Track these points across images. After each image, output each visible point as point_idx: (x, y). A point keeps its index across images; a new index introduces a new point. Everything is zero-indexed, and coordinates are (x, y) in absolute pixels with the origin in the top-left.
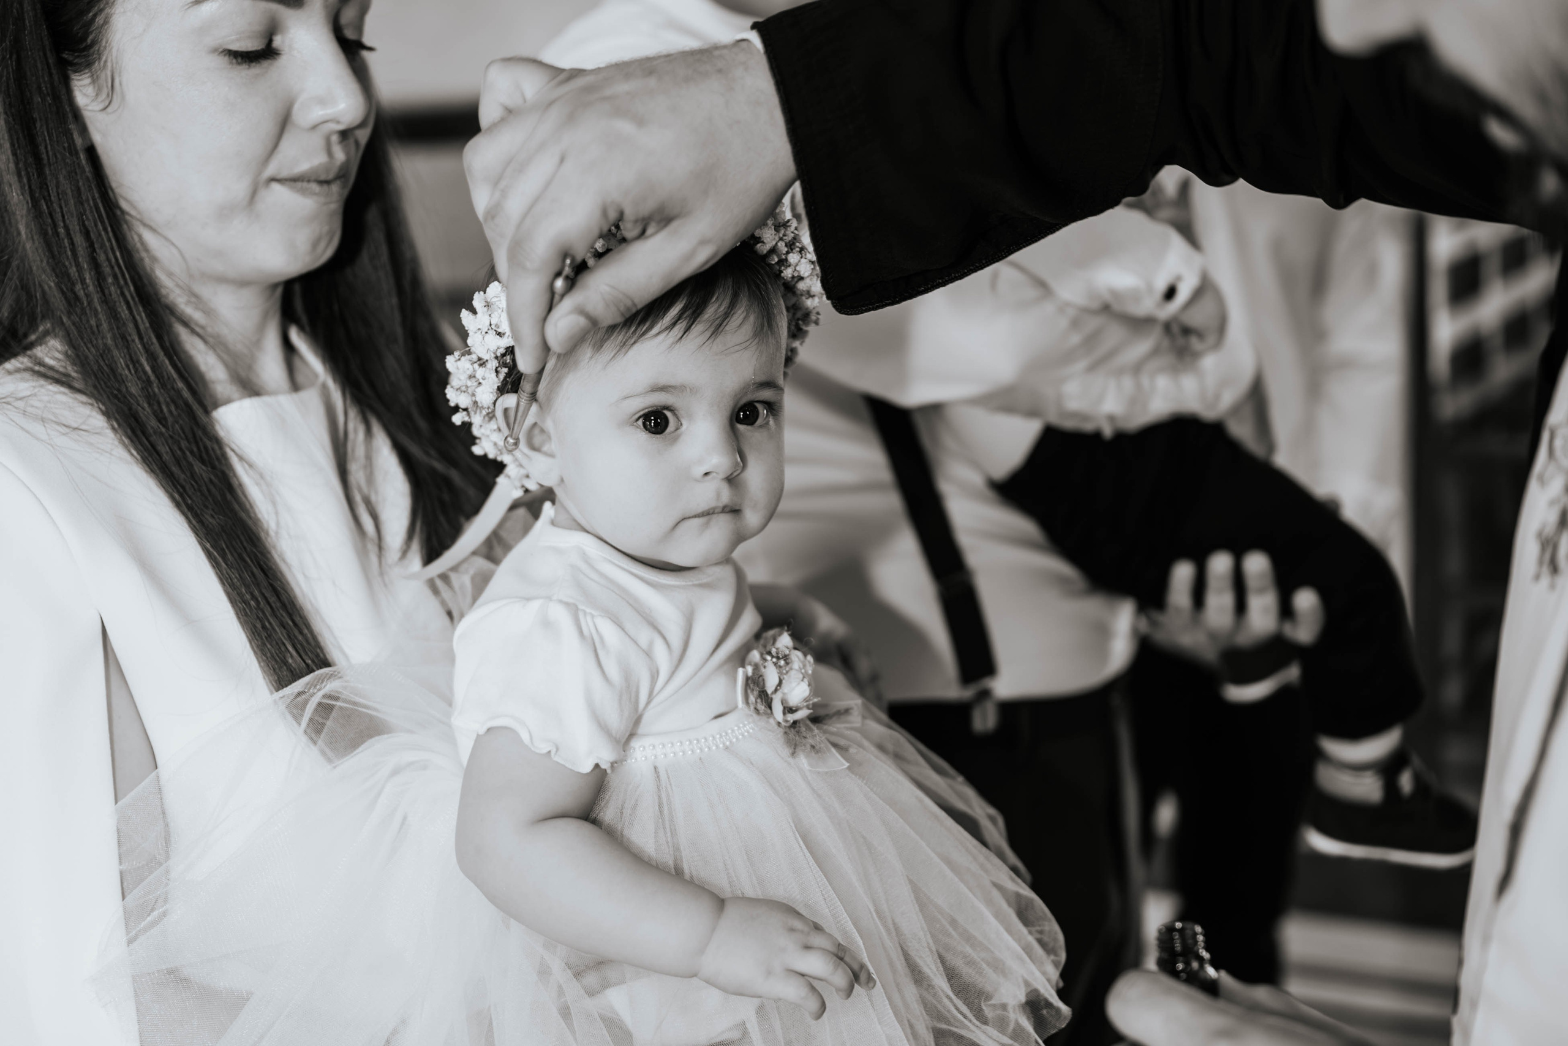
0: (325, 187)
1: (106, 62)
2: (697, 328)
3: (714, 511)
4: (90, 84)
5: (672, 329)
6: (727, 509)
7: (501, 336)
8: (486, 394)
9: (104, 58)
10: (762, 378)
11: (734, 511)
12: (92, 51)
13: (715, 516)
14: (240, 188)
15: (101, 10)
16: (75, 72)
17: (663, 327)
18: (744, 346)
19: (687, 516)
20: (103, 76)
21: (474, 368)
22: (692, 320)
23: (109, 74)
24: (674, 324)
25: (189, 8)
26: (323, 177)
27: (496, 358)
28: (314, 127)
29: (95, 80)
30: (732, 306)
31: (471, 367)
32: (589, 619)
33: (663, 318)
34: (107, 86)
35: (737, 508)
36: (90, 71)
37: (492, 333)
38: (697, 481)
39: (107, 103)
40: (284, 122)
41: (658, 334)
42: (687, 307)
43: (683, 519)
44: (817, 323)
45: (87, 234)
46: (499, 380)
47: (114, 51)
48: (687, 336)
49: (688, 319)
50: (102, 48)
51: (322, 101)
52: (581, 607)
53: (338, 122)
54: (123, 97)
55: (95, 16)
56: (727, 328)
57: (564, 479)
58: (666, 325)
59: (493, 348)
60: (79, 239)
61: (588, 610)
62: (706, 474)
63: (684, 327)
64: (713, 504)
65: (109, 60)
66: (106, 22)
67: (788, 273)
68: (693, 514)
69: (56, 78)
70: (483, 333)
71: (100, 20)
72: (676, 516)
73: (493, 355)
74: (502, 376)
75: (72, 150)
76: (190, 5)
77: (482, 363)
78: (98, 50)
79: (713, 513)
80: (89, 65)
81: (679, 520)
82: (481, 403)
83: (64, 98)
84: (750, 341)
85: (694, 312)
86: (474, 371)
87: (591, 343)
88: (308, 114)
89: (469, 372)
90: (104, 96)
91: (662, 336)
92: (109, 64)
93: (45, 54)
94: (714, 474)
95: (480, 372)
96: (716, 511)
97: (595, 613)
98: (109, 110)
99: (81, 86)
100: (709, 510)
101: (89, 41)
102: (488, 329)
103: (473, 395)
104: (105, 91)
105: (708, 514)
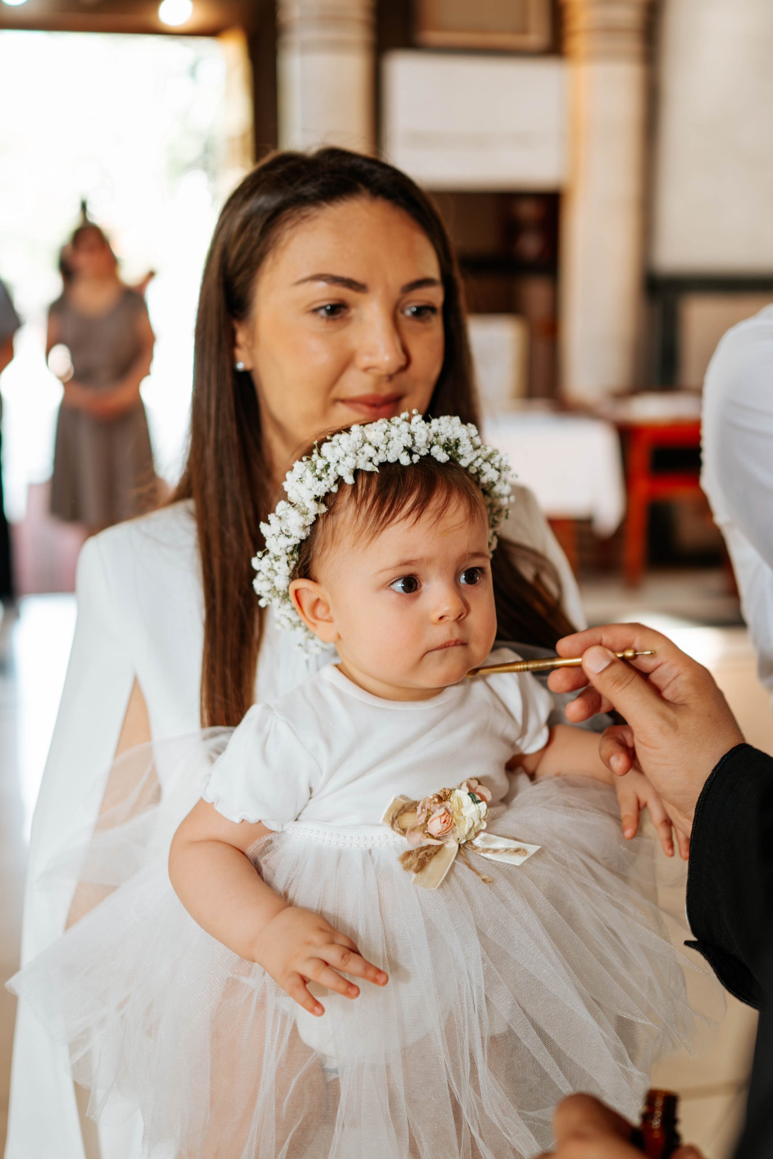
0: (374, 409)
1: (252, 317)
2: (426, 516)
3: (449, 645)
5: (407, 517)
6: (458, 643)
7: (289, 538)
8: (281, 582)
9: (251, 314)
10: (474, 549)
11: (463, 644)
12: (247, 308)
13: (450, 648)
14: (314, 404)
17: (402, 517)
18: (460, 526)
19: (430, 649)
21: (272, 563)
22: (421, 511)
24: (409, 514)
26: (371, 402)
27: (287, 554)
28: (366, 370)
30: (448, 499)
31: (269, 562)
32: (274, 720)
33: (401, 511)
35: (465, 642)
37: (282, 536)
38: (435, 624)
39: (253, 342)
40: (347, 363)
41: (399, 521)
42: (417, 501)
43: (428, 652)
44: (507, 517)
46: (290, 568)
47: (256, 310)
48: (419, 521)
49: (418, 509)
50: (250, 308)
52: (275, 712)
54: (259, 340)
56: (447, 515)
57: (342, 636)
58: (403, 515)
59: (284, 546)
61: (278, 715)
62: (441, 618)
63: (416, 515)
64: (448, 639)
65: (254, 316)
67: (484, 479)
68: (434, 647)
70: (277, 536)
72: (422, 649)
73: (284, 552)
74: (292, 566)
77: (277, 558)
79: (449, 646)
81: (424, 653)
82: (279, 588)
84: (464, 523)
85: (422, 505)
86: (272, 565)
87: (353, 534)
88: (362, 361)
89: (269, 566)
91: (402, 523)
94: (447, 618)
95: (276, 565)
96: (451, 644)
97: (281, 717)
100: (446, 643)
102: (280, 534)
103: (273, 583)
105: (445, 646)
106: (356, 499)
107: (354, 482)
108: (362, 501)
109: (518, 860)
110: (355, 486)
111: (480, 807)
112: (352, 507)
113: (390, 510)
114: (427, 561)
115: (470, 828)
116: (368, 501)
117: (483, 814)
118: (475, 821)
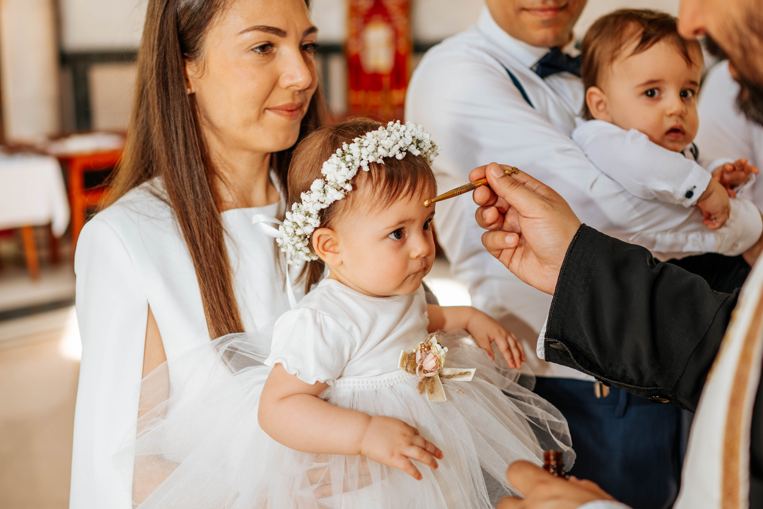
0: (290, 113)
1: (202, 57)
2: (416, 194)
4: (195, 66)
5: (407, 196)
7: (323, 204)
9: (201, 56)
12: (197, 52)
14: (253, 113)
15: (201, 36)
16: (189, 61)
17: (403, 195)
19: (410, 274)
20: (200, 63)
23: (203, 63)
25: (238, 35)
26: (289, 109)
28: (287, 88)
29: (197, 65)
32: (321, 316)
34: (202, 68)
36: (195, 61)
37: (318, 203)
38: (413, 259)
39: (202, 74)
40: (275, 84)
42: (411, 185)
43: (407, 277)
45: (184, 129)
47: (206, 53)
49: (412, 190)
50: (201, 52)
51: (292, 77)
52: (319, 311)
53: (298, 87)
54: (208, 72)
55: (199, 38)
56: (425, 192)
57: (344, 263)
60: (180, 131)
61: (322, 312)
62: (418, 256)
64: (420, 268)
65: (204, 56)
66: (203, 40)
68: (412, 273)
69: (180, 64)
70: (314, 203)
71: (201, 40)
75: (184, 94)
76: (238, 34)
78: (200, 52)
80: (195, 58)
83: (183, 72)
85: (414, 187)
88: (284, 82)
90: (200, 72)
92: (203, 58)
93: (177, 54)
97: (325, 313)
98: (203, 77)
99: (192, 67)
101: (196, 48)
104: (201, 70)
106: (372, 181)
107: (369, 169)
108: (377, 184)
110: (370, 172)
112: (369, 187)
113: (396, 190)
114: (413, 221)
116: (381, 183)
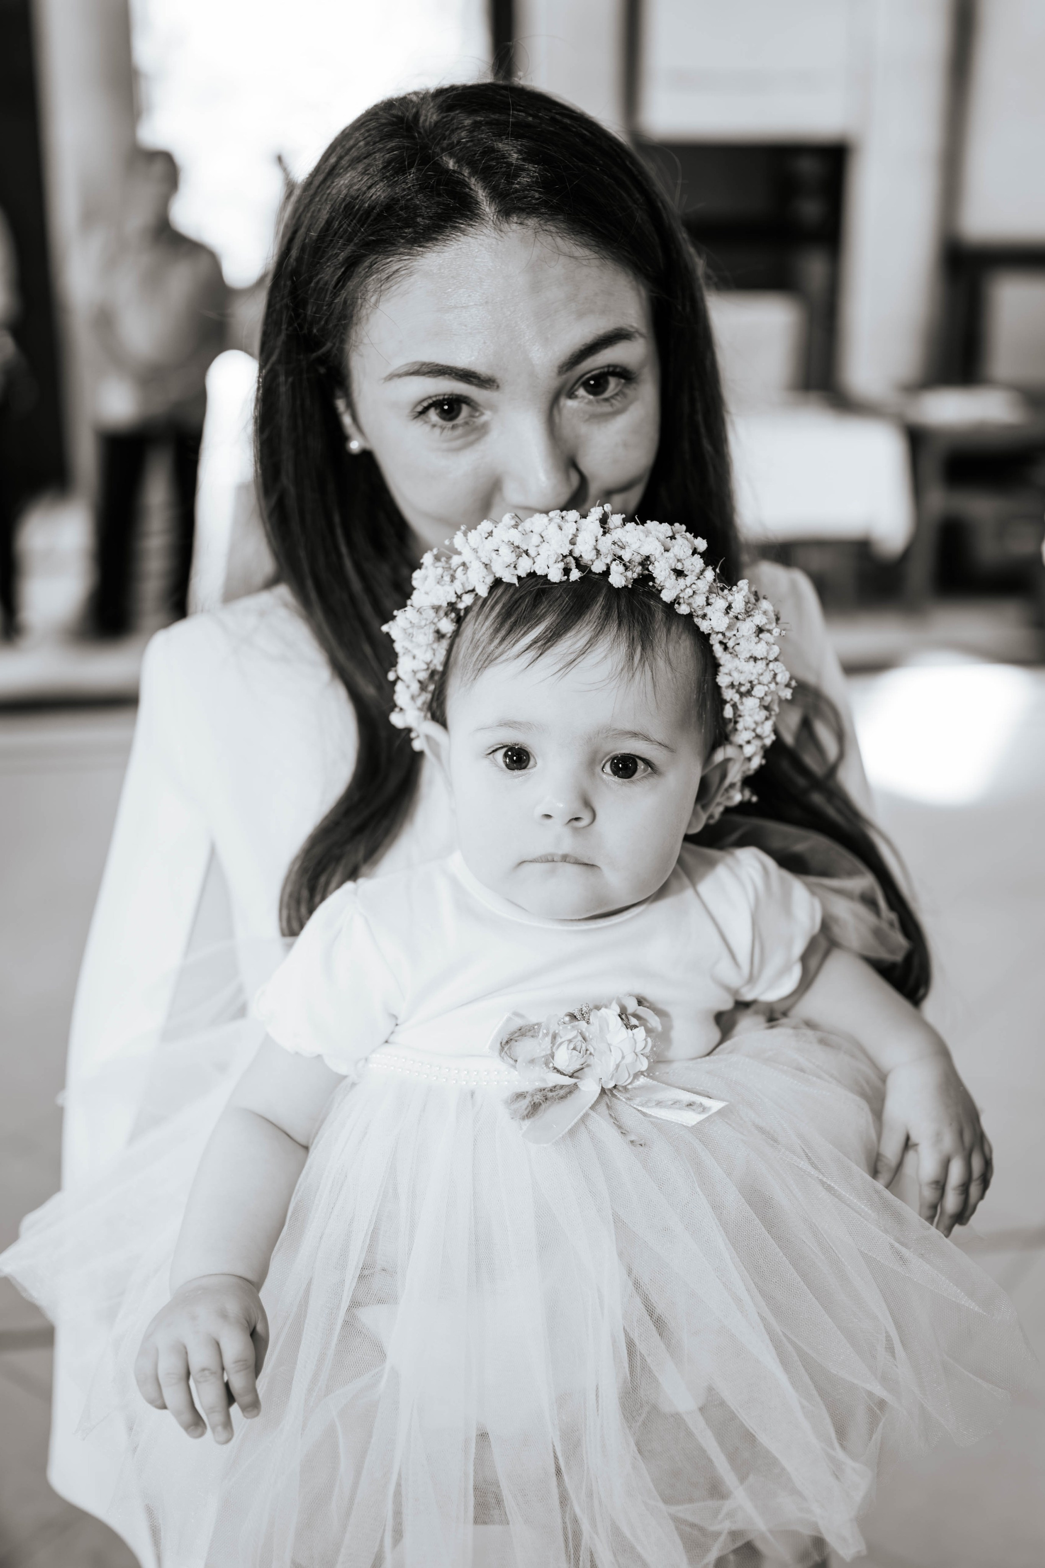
3: (553, 858)
5: (517, 658)
11: (584, 864)
17: (511, 655)
18: (597, 686)
19: (525, 858)
22: (544, 650)
24: (522, 653)
35: (588, 862)
38: (537, 822)
43: (524, 861)
58: (514, 653)
62: (545, 816)
64: (550, 850)
81: (518, 862)
84: (606, 682)
94: (555, 819)
105: (548, 860)
109: (691, 1118)
111: (635, 1034)
115: (617, 1063)
117: (640, 1045)
118: (625, 1054)
